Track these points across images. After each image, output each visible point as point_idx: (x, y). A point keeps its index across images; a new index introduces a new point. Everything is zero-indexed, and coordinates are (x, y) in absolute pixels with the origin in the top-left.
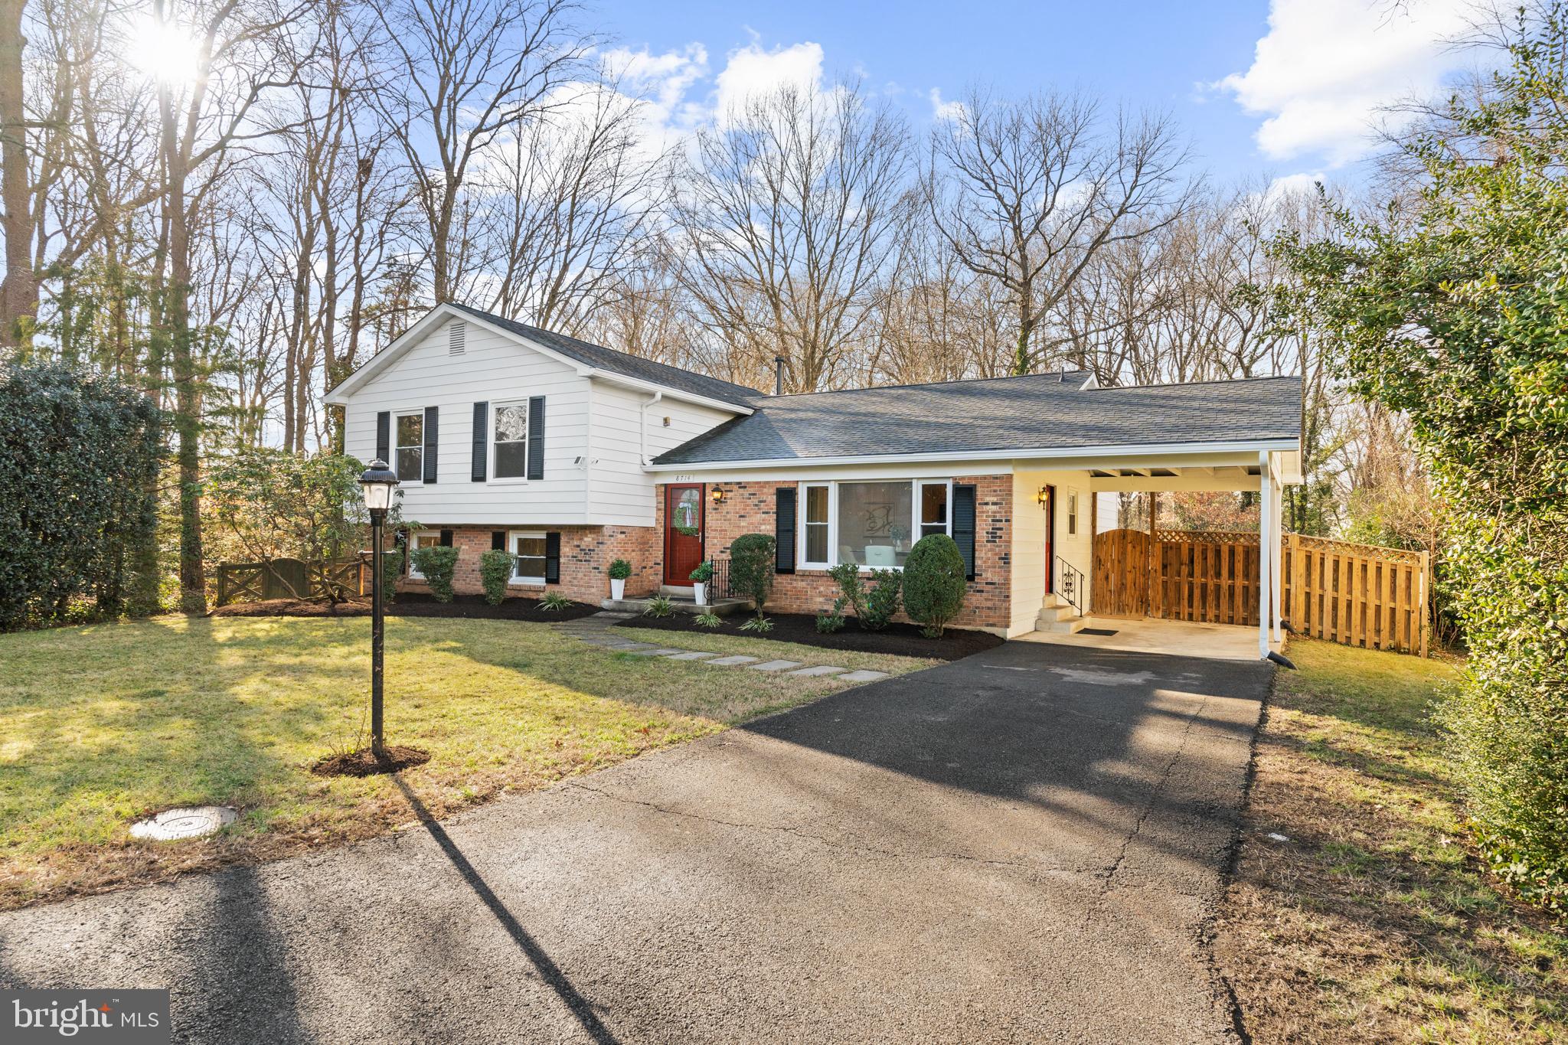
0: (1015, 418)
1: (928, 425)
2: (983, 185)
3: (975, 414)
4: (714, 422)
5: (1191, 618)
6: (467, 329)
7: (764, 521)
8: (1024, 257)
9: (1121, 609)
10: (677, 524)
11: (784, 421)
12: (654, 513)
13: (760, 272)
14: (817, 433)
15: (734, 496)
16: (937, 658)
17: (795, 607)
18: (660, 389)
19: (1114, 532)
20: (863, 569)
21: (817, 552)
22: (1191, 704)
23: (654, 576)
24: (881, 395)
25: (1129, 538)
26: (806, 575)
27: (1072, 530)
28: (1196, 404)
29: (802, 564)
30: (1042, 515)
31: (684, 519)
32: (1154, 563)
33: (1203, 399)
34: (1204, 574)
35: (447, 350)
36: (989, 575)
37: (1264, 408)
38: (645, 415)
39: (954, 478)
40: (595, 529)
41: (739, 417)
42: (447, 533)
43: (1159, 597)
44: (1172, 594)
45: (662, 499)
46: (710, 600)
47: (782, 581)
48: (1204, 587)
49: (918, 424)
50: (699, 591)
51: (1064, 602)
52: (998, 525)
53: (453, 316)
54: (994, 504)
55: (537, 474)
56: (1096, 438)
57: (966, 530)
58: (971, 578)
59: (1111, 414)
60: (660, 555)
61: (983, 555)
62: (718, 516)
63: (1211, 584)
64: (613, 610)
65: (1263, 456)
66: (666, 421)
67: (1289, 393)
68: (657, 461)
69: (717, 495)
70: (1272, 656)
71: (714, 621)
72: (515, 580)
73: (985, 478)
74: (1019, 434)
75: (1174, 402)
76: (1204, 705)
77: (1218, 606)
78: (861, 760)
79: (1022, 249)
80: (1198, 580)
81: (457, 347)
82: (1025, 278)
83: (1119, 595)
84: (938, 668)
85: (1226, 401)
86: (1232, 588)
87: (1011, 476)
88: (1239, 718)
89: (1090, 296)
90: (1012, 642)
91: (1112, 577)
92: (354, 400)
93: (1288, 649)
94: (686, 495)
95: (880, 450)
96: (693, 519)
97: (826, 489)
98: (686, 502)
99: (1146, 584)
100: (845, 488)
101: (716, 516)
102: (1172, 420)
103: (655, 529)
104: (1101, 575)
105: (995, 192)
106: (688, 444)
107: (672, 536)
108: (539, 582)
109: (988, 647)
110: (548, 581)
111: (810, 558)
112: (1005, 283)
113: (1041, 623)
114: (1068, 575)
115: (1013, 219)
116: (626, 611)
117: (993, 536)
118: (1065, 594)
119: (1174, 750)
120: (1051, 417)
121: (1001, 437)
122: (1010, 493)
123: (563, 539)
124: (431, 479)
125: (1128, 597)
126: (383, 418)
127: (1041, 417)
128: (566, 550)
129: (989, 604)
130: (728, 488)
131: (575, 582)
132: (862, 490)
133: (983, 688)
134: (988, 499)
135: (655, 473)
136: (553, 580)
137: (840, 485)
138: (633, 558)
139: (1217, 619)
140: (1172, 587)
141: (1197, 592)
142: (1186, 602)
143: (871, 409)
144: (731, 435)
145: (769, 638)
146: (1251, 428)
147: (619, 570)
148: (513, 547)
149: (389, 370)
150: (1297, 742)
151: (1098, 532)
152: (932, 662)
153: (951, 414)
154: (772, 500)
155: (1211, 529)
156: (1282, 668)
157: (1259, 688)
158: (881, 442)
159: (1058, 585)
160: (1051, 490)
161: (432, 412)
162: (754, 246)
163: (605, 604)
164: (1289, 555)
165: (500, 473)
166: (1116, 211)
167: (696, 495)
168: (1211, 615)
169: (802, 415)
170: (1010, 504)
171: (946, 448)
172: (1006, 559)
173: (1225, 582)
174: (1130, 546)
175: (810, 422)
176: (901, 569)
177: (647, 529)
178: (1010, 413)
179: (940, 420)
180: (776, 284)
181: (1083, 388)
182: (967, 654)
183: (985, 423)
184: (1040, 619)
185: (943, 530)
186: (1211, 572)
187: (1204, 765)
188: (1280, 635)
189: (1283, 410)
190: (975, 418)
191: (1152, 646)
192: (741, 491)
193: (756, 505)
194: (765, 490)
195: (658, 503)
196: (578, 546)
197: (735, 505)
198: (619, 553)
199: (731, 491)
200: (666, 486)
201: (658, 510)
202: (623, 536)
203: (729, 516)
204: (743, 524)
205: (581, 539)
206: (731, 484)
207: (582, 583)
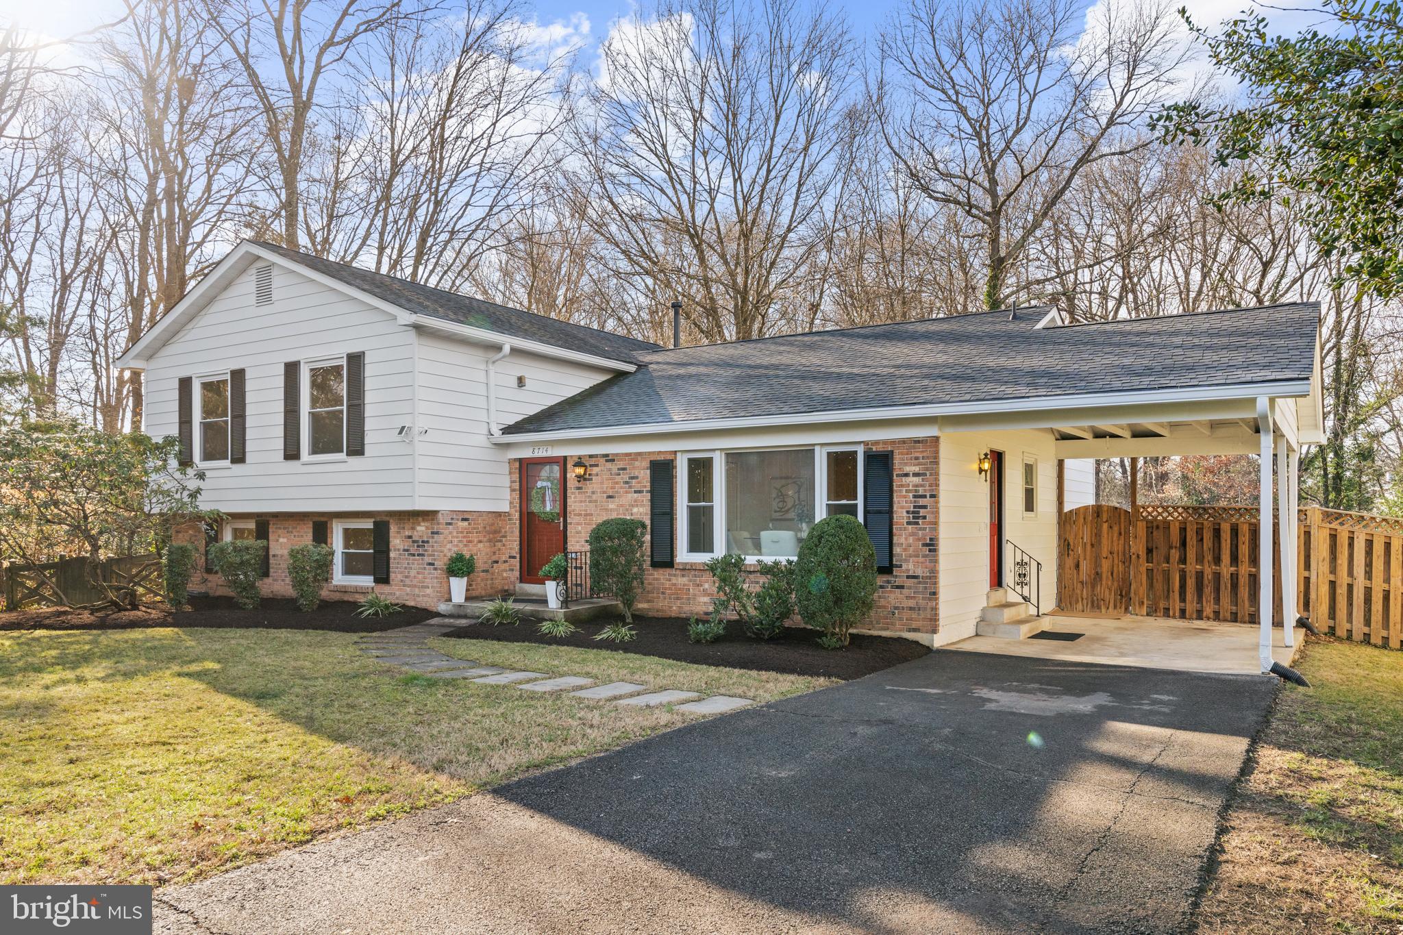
0: (946, 366)
1: (839, 376)
2: (943, 97)
3: (899, 362)
4: (586, 381)
5: (1183, 614)
6: (275, 272)
7: (636, 503)
8: (994, 182)
9: (1096, 605)
10: (535, 507)
11: (670, 377)
12: (507, 494)
13: (680, 209)
14: (703, 390)
15: (601, 472)
16: (828, 675)
17: (674, 608)
18: (509, 341)
19: (1086, 508)
20: (751, 560)
21: (701, 540)
22: (1149, 743)
23: (509, 573)
24: (791, 344)
25: (1105, 517)
26: (688, 569)
27: (1029, 506)
28: (1177, 340)
29: (683, 555)
30: (983, 489)
31: (544, 501)
32: (1138, 547)
33: (1189, 334)
34: (1200, 559)
35: (253, 299)
36: (910, 567)
37: (1266, 342)
38: (492, 373)
39: (866, 443)
40: (428, 515)
41: (620, 375)
42: (264, 523)
43: (1143, 590)
44: (1159, 585)
45: (516, 477)
46: (565, 603)
47: (661, 575)
48: (1200, 576)
49: (827, 377)
50: (551, 590)
51: (1013, 597)
52: (921, 502)
53: (259, 258)
54: (915, 475)
55: (357, 449)
56: (1045, 386)
57: (881, 509)
58: (887, 570)
59: (1068, 356)
60: (515, 546)
61: (902, 540)
62: (582, 497)
63: (1208, 571)
64: (451, 616)
65: (1262, 403)
66: (521, 381)
67: (1301, 323)
68: (508, 430)
69: (580, 471)
70: (1276, 669)
71: (563, 630)
72: (339, 578)
73: (903, 441)
74: (948, 385)
75: (1150, 339)
76: (1167, 744)
77: (1217, 600)
78: (631, 847)
79: (991, 172)
80: (1192, 567)
81: (264, 295)
82: (994, 206)
83: (1093, 587)
84: (828, 689)
85: (1218, 335)
86: (1234, 578)
87: (937, 439)
88: (1209, 767)
89: (1081, 230)
90: (942, 652)
91: (1084, 566)
92: (154, 364)
93: (1303, 655)
94: (545, 471)
95: (774, 409)
96: (554, 501)
97: (710, 460)
98: (545, 480)
99: (1127, 572)
100: (735, 458)
101: (579, 497)
102: (1146, 362)
103: (507, 514)
104: (1070, 562)
105: (956, 102)
106: (551, 408)
107: (530, 523)
108: (366, 581)
109: (905, 660)
110: (377, 581)
111: (694, 546)
112: (968, 212)
113: (984, 625)
114: (1022, 564)
115: (978, 135)
116: (465, 617)
117: (916, 516)
118: (1018, 588)
119: (1103, 823)
120: (992, 362)
121: (925, 389)
122: (936, 461)
123: (393, 529)
124: (240, 459)
125: (1106, 590)
126: (185, 385)
127: (979, 361)
128: (397, 542)
129: (911, 603)
130: (593, 461)
131: (408, 582)
132: (754, 460)
133: (868, 723)
134: (907, 469)
135: (508, 446)
136: (383, 578)
137: (727, 455)
138: (480, 552)
139: (1217, 616)
140: (1159, 578)
141: (1191, 583)
142: (1176, 595)
143: (775, 360)
144: (604, 397)
145: (626, 650)
146: (1247, 367)
147: (460, 566)
148: (337, 542)
149: (190, 326)
150: (1291, 806)
151: (1067, 509)
152: (822, 681)
153: (869, 363)
154: (645, 475)
155: (1223, 503)
156: (1289, 685)
157: (1252, 717)
158: (778, 399)
159: (1009, 577)
160: (998, 458)
161: (238, 376)
162: (671, 178)
163: (443, 608)
164: (1308, 534)
165: (316, 449)
166: (1104, 120)
167: (556, 469)
168: (1208, 610)
169: (692, 370)
170: (936, 474)
171: (854, 404)
172: (932, 546)
173: (1226, 569)
174: (1105, 526)
175: (698, 378)
176: (795, 559)
177: (498, 514)
178: (941, 359)
179: (855, 371)
180: (699, 222)
181: (1040, 325)
182: (873, 670)
183: (908, 373)
184: (982, 619)
185: (852, 510)
186: (1209, 557)
187: (1140, 849)
188: (1293, 637)
189: (1291, 343)
190: (898, 367)
191: (1122, 655)
192: (609, 465)
193: (626, 483)
194: (637, 464)
195: (512, 482)
196: (410, 537)
197: (602, 483)
198: (461, 545)
199: (597, 465)
200: (520, 460)
201: (513, 490)
202: (465, 524)
203: (594, 497)
204: (611, 506)
205: (413, 529)
206: (596, 456)
207: (415, 582)
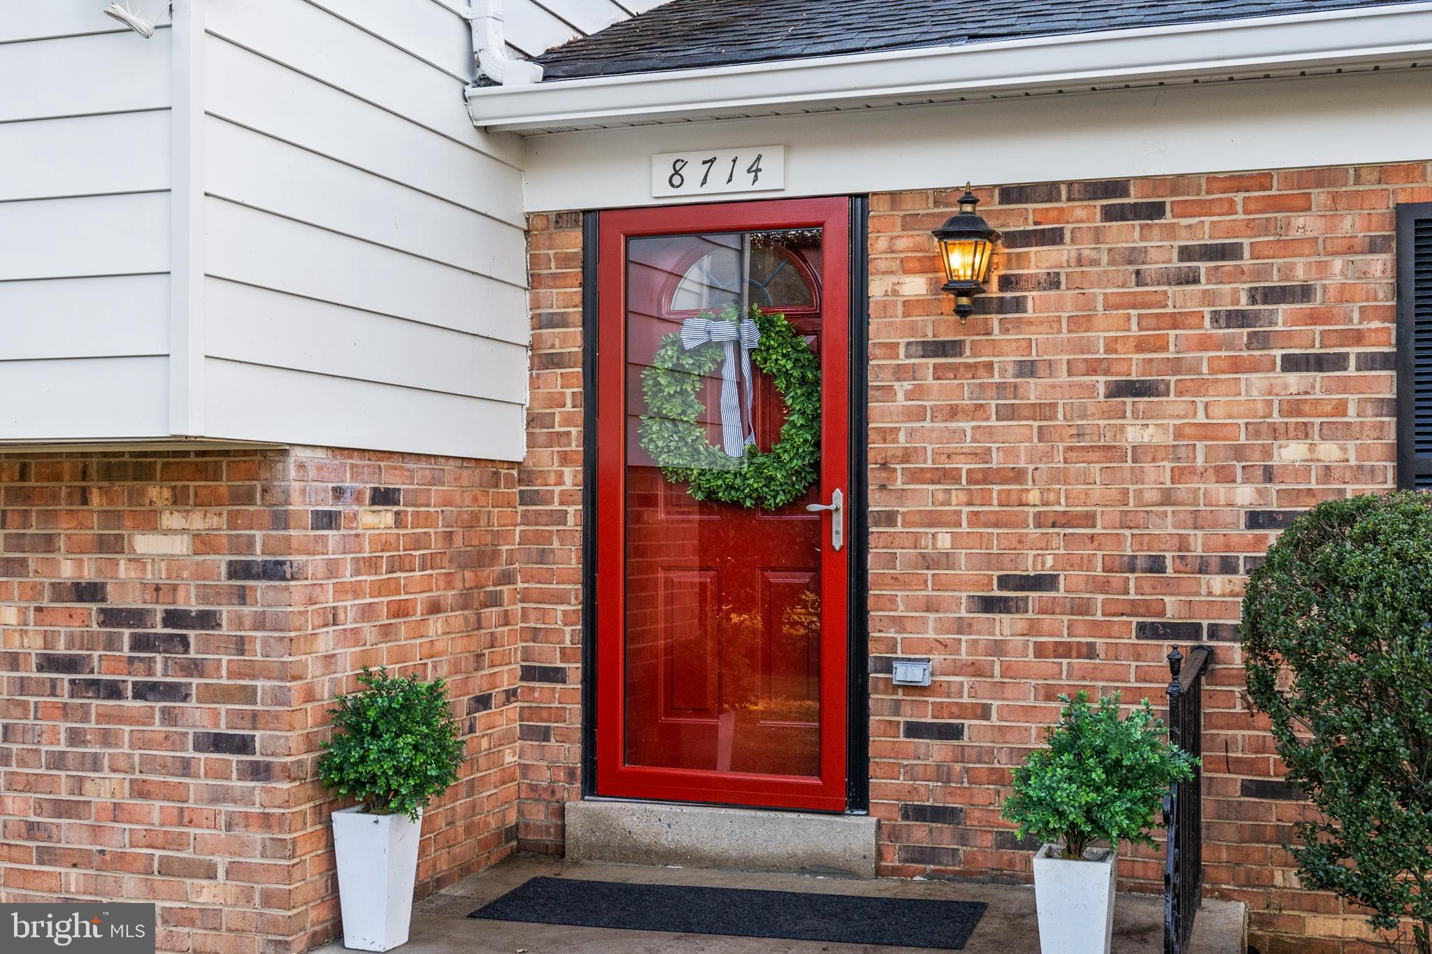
45: (566, 298)
103: (538, 473)
135: (553, 141)
192: (1127, 234)
193: (1237, 318)
194: (1304, 224)
195: (540, 322)
196: (88, 592)
197: (1082, 322)
198: (369, 631)
199: (1053, 237)
200: (591, 220)
201: (544, 361)
202: (386, 517)
203: (1033, 391)
204: (1136, 434)
205: (110, 546)
206: (1049, 191)
207: (117, 839)
